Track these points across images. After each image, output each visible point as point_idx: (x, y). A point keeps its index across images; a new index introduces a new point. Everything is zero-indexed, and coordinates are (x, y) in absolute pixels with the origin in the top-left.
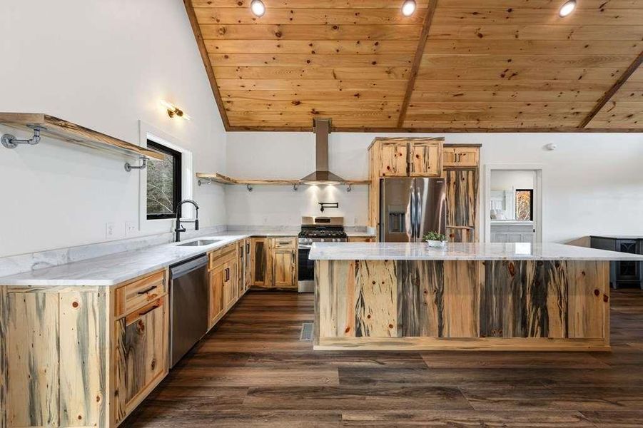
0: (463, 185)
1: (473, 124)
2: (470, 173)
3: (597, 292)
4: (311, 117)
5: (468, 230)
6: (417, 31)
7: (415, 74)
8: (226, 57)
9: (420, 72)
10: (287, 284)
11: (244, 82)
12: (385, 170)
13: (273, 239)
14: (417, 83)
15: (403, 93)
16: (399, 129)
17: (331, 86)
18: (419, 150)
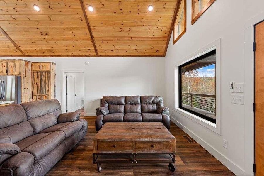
0: (43, 78)
2: (47, 73)
5: (46, 96)
14: (11, 37)
15: (10, 42)
16: (25, 56)
18: (12, 64)
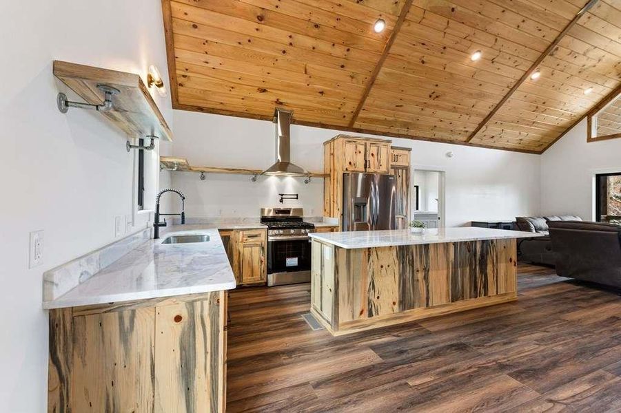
0: (399, 181)
1: (403, 131)
2: (404, 171)
3: (511, 260)
4: (274, 106)
5: (402, 218)
6: (381, 46)
7: (372, 83)
8: (195, 27)
9: (376, 82)
10: (257, 279)
11: (207, 57)
12: (347, 165)
13: (241, 232)
14: (373, 90)
15: (360, 98)
16: (349, 128)
17: (300, 80)
18: (373, 149)
